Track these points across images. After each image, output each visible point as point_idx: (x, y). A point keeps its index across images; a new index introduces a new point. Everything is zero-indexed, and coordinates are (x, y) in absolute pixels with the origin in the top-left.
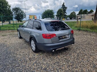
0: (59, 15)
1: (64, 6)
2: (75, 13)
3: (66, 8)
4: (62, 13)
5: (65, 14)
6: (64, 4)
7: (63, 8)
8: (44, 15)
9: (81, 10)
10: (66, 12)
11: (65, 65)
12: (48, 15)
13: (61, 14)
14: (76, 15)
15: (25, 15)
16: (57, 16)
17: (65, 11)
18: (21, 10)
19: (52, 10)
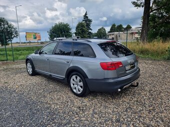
0: (80, 33)
1: (87, 17)
2: (105, 30)
3: (90, 21)
4: (84, 29)
5: (90, 31)
6: (86, 14)
7: (86, 21)
8: (53, 32)
9: (114, 25)
10: (91, 28)
11: (143, 110)
12: (61, 33)
13: (83, 31)
14: (107, 32)
15: (16, 32)
16: (76, 33)
17: (88, 25)
18: (7, 22)
19: (67, 24)
